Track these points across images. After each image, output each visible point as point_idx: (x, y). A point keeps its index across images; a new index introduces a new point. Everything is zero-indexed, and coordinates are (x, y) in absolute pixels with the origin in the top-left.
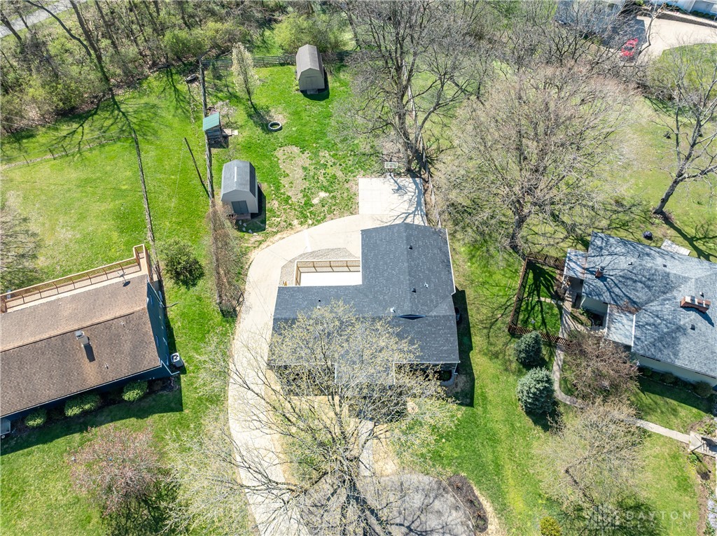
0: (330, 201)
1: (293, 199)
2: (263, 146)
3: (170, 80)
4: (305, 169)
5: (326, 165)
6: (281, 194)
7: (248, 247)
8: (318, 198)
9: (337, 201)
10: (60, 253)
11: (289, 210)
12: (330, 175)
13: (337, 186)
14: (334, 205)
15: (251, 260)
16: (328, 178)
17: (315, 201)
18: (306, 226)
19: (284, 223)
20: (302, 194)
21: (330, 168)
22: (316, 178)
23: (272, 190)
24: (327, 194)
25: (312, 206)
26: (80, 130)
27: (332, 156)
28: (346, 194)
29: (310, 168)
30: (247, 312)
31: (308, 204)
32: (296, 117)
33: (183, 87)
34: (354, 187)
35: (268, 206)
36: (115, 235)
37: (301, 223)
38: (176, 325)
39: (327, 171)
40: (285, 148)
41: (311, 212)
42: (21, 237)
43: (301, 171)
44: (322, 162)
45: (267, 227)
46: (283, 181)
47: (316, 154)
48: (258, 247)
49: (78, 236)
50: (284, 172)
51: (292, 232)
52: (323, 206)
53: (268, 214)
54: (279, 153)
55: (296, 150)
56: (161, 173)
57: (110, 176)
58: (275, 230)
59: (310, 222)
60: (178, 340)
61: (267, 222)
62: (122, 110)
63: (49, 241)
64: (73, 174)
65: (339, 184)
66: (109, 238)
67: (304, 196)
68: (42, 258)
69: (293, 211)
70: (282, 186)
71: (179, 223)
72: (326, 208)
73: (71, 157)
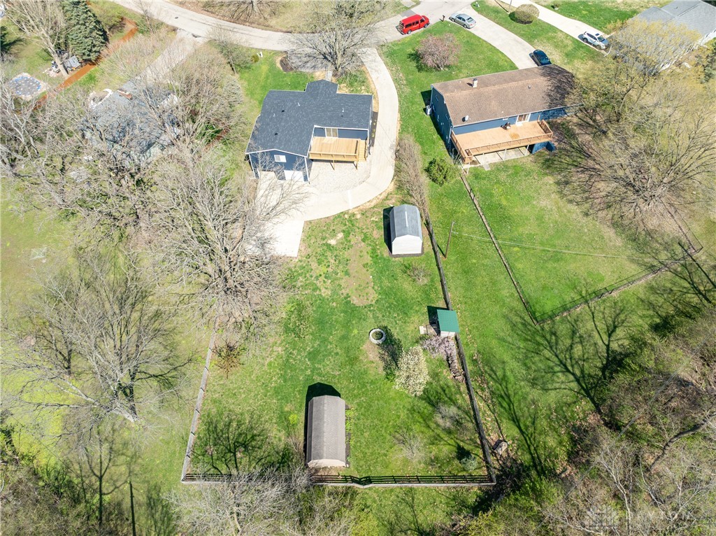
0: (327, 235)
1: (360, 239)
2: (390, 307)
3: (532, 448)
4: (347, 273)
5: (326, 277)
6: (370, 245)
7: (396, 194)
8: (338, 238)
9: (320, 234)
10: (541, 188)
11: (364, 227)
12: (323, 264)
13: (319, 250)
14: (324, 231)
15: (393, 183)
16: (326, 261)
17: (340, 235)
18: (350, 212)
19: (368, 215)
20: (352, 243)
21: (322, 273)
22: (337, 262)
23: (379, 249)
24: (329, 242)
25: (344, 231)
26: (605, 337)
27: (317, 288)
28: (312, 242)
29: (342, 274)
30: (392, 146)
31: (347, 233)
32: (351, 354)
33: (510, 430)
34: (303, 249)
35: (382, 232)
36: (504, 202)
37: (354, 215)
38: (436, 136)
39: (325, 270)
40: (366, 303)
41: (345, 225)
42: (578, 198)
43: (351, 271)
44: (330, 281)
45: (382, 212)
46: (368, 259)
47: (334, 292)
48: (388, 195)
49: (534, 203)
50: (367, 270)
51: (361, 207)
52: (333, 230)
53: (381, 224)
54: (373, 296)
55: (355, 301)
56: (487, 265)
57: (535, 263)
58: (376, 209)
59: (346, 216)
60: (433, 127)
61: (382, 216)
62: (571, 377)
63: (554, 196)
64: (574, 268)
65: (316, 253)
66: (507, 200)
67: (350, 241)
68: (551, 182)
69: (360, 226)
70: (370, 252)
71: (455, 212)
72: (332, 228)
73: (590, 291)
